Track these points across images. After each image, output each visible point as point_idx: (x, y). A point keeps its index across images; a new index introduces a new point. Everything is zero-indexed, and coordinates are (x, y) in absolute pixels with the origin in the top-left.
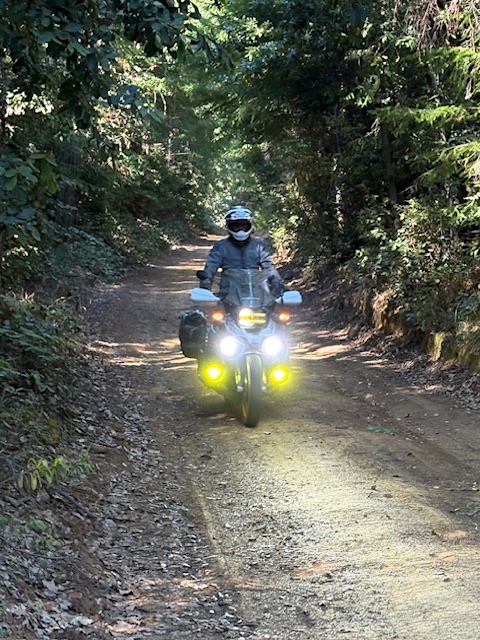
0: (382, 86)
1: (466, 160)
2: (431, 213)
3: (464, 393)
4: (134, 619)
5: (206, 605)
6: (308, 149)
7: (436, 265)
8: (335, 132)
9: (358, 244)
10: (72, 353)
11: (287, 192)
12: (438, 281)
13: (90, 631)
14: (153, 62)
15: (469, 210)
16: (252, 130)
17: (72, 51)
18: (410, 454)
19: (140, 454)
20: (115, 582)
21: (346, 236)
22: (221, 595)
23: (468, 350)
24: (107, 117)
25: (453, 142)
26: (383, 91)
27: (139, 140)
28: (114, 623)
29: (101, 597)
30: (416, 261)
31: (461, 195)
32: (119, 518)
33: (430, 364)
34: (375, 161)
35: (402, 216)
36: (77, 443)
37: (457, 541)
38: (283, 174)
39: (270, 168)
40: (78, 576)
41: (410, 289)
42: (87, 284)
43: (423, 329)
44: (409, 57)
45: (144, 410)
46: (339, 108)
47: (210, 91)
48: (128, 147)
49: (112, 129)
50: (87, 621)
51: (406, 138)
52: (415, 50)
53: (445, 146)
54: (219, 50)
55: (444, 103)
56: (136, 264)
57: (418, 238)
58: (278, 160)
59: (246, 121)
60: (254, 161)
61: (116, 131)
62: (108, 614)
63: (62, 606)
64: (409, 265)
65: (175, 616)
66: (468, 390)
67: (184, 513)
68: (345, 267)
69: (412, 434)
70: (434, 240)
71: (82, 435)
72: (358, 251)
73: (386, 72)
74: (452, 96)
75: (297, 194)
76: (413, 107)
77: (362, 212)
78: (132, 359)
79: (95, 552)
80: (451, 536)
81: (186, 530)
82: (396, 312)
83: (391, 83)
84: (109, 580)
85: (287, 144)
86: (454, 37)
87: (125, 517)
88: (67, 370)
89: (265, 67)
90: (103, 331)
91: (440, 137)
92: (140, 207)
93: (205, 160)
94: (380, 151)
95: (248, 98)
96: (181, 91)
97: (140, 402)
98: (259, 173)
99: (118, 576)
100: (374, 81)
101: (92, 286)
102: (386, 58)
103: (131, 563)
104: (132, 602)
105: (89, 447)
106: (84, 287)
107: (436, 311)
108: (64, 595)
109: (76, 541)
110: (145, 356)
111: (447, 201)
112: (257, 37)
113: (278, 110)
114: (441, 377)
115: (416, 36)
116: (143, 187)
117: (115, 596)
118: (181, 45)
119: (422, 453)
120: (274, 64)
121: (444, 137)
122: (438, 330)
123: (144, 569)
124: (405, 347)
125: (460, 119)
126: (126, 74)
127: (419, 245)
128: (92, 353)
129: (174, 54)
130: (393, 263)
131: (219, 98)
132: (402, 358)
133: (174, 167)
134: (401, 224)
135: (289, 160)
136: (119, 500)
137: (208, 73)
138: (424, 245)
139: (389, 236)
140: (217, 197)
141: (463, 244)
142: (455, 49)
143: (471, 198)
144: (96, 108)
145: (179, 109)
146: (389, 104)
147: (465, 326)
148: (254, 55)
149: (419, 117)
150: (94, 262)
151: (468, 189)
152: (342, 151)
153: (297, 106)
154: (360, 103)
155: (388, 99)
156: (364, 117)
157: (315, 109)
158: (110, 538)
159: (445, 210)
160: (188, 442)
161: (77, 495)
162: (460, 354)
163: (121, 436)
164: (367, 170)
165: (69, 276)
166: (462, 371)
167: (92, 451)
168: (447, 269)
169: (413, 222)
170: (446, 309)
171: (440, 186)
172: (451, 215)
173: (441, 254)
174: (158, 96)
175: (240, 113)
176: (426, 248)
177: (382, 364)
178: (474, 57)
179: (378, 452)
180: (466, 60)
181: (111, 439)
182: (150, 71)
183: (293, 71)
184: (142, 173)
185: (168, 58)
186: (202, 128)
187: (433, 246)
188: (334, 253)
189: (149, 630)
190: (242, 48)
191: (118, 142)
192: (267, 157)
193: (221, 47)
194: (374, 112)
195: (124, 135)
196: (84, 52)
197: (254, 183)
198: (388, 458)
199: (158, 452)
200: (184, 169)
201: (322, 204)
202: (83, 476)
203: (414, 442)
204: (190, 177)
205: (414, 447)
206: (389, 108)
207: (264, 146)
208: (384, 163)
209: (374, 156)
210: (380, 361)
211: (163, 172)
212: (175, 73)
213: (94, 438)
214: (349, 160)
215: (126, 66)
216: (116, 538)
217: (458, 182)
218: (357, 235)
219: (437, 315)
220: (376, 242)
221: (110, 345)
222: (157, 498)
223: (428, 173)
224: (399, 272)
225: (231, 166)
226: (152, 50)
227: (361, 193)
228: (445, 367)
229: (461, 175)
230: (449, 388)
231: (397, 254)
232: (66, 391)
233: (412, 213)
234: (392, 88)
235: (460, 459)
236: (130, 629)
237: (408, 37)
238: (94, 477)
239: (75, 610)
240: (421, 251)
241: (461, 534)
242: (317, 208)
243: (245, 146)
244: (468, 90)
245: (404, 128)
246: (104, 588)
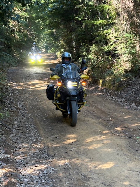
0: (85, 15)
1: (107, 34)
2: (98, 48)
3: (108, 95)
4: (21, 155)
5: (41, 151)
6: (66, 31)
7: (100, 62)
8: (73, 27)
9: (79, 56)
10: (4, 86)
11: (60, 42)
12: (100, 66)
13: (10, 158)
14: (24, 8)
15: (108, 47)
16: (51, 26)
17: (2, 5)
18: (94, 111)
19: (22, 112)
20: (16, 146)
21: (76, 54)
22: (44, 148)
23: (109, 84)
24: (12, 23)
25: (104, 29)
26: (85, 16)
27: (21, 29)
28: (16, 156)
29: (13, 150)
30: (95, 61)
31: (106, 43)
32: (17, 129)
33: (99, 88)
34: (83, 35)
35: (91, 49)
36: (5, 109)
37: (106, 133)
38: (59, 38)
39: (56, 36)
40: (6, 144)
41: (93, 68)
42: (7, 67)
43: (97, 78)
44: (92, 7)
45: (24, 101)
46: (74, 20)
47: (39, 16)
48: (18, 31)
49: (13, 26)
50: (9, 156)
51: (92, 28)
52: (94, 5)
53: (102, 30)
54: (42, 5)
55: (101, 19)
56: (21, 62)
57: (95, 55)
58: (58, 34)
59: (49, 24)
60: (51, 34)
61: (14, 27)
62: (15, 154)
63: (2, 152)
64: (93, 62)
65: (32, 154)
66: (109, 94)
67: (34, 127)
68: (76, 62)
69: (94, 106)
70: (99, 55)
71: (7, 107)
72: (79, 58)
73: (86, 11)
74: (103, 17)
75: (63, 43)
76: (93, 20)
77: (80, 48)
78: (20, 87)
79: (11, 138)
80: (104, 132)
81: (35, 131)
82: (90, 74)
83: (87, 14)
84: (14, 145)
85: (60, 30)
86: (104, 2)
87: (18, 129)
88: (2, 90)
89: (54, 10)
90: (12, 80)
91: (101, 28)
92: (21, 47)
93: (38, 34)
94: (85, 32)
95: (49, 18)
96: (32, 16)
97: (22, 98)
98: (53, 38)
99: (17, 144)
100: (83, 13)
101: (9, 68)
102: (86, 7)
103: (20, 141)
104: (21, 151)
105: (9, 110)
106: (6, 68)
107: (100, 74)
108: (3, 149)
109: (6, 135)
110: (23, 86)
111: (103, 45)
112: (52, 2)
113: (58, 21)
114: (101, 91)
115: (94, 2)
116: (22, 41)
117: (16, 149)
118: (31, 4)
119: (97, 111)
120: (56, 9)
121: (102, 28)
122: (101, 79)
123: (24, 142)
124: (92, 83)
125: (106, 23)
126: (17, 11)
127: (95, 57)
128: (9, 85)
129: (29, 6)
130: (89, 61)
131: (42, 18)
132: (92, 86)
133: (30, 36)
134: (91, 51)
135: (61, 34)
136: (17, 124)
137: (39, 11)
138: (97, 57)
139: (87, 54)
140: (42, 44)
141: (107, 56)
142: (104, 5)
143: (109, 44)
144: (9, 20)
145: (31, 21)
146: (87, 19)
147: (108, 78)
148: (51, 6)
149: (95, 23)
150: (9, 61)
151: (108, 42)
152: (75, 32)
153: (63, 20)
154: (79, 19)
155: (87, 18)
156: (80, 23)
157: (67, 21)
158: (15, 134)
159: (102, 47)
160: (35, 109)
161: (6, 123)
162: (106, 85)
163: (17, 107)
164: (81, 37)
165: (2, 65)
166: (107, 89)
167: (10, 111)
168: (103, 63)
169: (94, 51)
170: (103, 73)
171: (101, 41)
172: (104, 49)
173: (101, 59)
174: (26, 17)
175: (48, 22)
176: (98, 57)
177: (86, 88)
178: (109, 7)
179: (85, 111)
180: (107, 8)
181: (14, 108)
182: (23, 11)
183: (61, 11)
184: (22, 38)
185: (28, 7)
186: (37, 26)
187: (99, 57)
188: (73, 59)
189: (25, 158)
190: (48, 4)
191: (15, 29)
192: (55, 33)
193: (42, 4)
194: (83, 22)
195: (17, 27)
196: (5, 6)
197: (51, 40)
198: (88, 112)
199: (27, 111)
200: (33, 37)
201: (70, 46)
202: (7, 118)
203: (95, 108)
204: (34, 39)
205: (95, 109)
206: (87, 21)
207: (54, 30)
208: (86, 35)
209: (83, 33)
210: (86, 87)
211: (27, 37)
212: (30, 11)
213: (9, 108)
214: (77, 34)
215: (17, 9)
216: (16, 134)
217: (105, 40)
218: (79, 54)
219: (101, 75)
220: (84, 56)
221: (14, 83)
222: (27, 123)
223: (98, 37)
224: (90, 64)
225: (45, 36)
226: (24, 5)
227: (80, 43)
228: (103, 88)
229: (106, 38)
230: (104, 94)
231: (90, 59)
232: (2, 96)
233: (93, 48)
234: (88, 15)
235: (107, 112)
236: (20, 158)
237: (92, 2)
238: (10, 118)
239: (5, 153)
240: (96, 58)
241: (107, 131)
242: (68, 47)
243: (49, 31)
244: (108, 16)
245: (91, 26)
246: (13, 147)
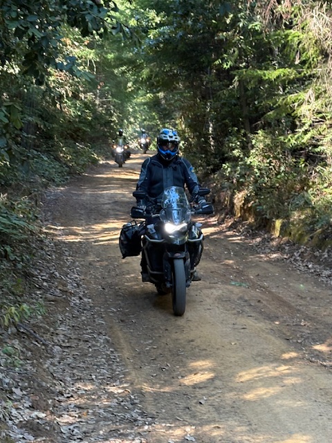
0: (240, 55)
1: (296, 104)
2: (272, 139)
3: (296, 260)
4: (74, 413)
5: (122, 404)
6: (190, 97)
7: (276, 175)
8: (209, 86)
9: (224, 160)
10: (32, 233)
11: (176, 124)
12: (277, 185)
13: (44, 422)
14: (87, 40)
15: (298, 138)
16: (153, 85)
17: (31, 34)
18: (259, 301)
19: (78, 301)
20: (61, 389)
21: (216, 154)
22: (132, 397)
23: (298, 231)
24: (55, 76)
25: (288, 92)
26: (241, 58)
27: (78, 91)
28: (60, 416)
29: (52, 399)
30: (263, 172)
31: (293, 128)
32: (64, 345)
33: (272, 240)
34: (235, 105)
35: (254, 142)
36: (35, 294)
37: (291, 359)
38: (174, 113)
39: (165, 109)
40: (36, 384)
41: (259, 190)
42: (42, 187)
43: (268, 217)
44: (257, 37)
45: (81, 272)
46: (211, 69)
47: (125, 58)
48: (70, 95)
49: (59, 83)
50: (42, 415)
51: (256, 90)
52: (261, 33)
53: (282, 95)
54: (131, 33)
55: (281, 66)
56: (76, 173)
57: (265, 156)
58: (171, 104)
59: (149, 78)
60: (154, 105)
61: (62, 85)
62: (56, 410)
63: (25, 405)
64: (258, 174)
65: (102, 411)
66: (298, 258)
67: (108, 341)
68: (216, 176)
69: (261, 287)
70: (275, 158)
71: (39, 289)
72: (224, 165)
73: (243, 46)
74: (286, 62)
75: (183, 126)
76: (261, 69)
77: (227, 139)
78: (73, 237)
79: (48, 368)
80: (286, 356)
81: (109, 353)
82: (249, 205)
83: (245, 53)
84: (57, 387)
85: (177, 94)
86: (288, 23)
87: (68, 345)
88: (29, 245)
89: (161, 43)
90: (53, 219)
91: (279, 89)
92: (78, 136)
93: (122, 104)
94: (238, 98)
95: (150, 63)
96: (105, 58)
97: (78, 266)
98: (158, 113)
99: (63, 384)
100: (234, 51)
101: (46, 188)
102: (242, 37)
103: (72, 375)
104: (73, 401)
105: (44, 296)
106: (40, 189)
107: (277, 205)
108: (27, 397)
109: (35, 361)
110: (81, 235)
111: (284, 132)
112: (156, 23)
113: (171, 70)
114: (279, 249)
115: (262, 23)
116: (80, 122)
117: (61, 398)
118: (105, 29)
119: (267, 300)
120: (167, 42)
121: (281, 89)
122: (278, 217)
123: (81, 379)
124: (256, 229)
125: (292, 77)
126: (68, 47)
127: (265, 161)
128: (46, 233)
129: (101, 35)
130: (248, 173)
131: (130, 62)
132: (254, 236)
133: (101, 109)
134: (253, 147)
135: (178, 104)
136: (63, 333)
137: (124, 46)
138: (268, 161)
139: (245, 155)
140: (130, 129)
141: (294, 160)
142: (287, 32)
143: (300, 130)
144: (49, 70)
145: (104, 70)
146: (245, 67)
147: (296, 216)
148: (154, 35)
149: (265, 76)
150: (47, 173)
151: (298, 123)
152: (213, 98)
153: (183, 68)
154: (225, 66)
155: (244, 64)
156: (227, 76)
157: (195, 71)
158: (58, 359)
159: (282, 138)
160: (110, 292)
161: (35, 329)
162: (292, 233)
163: (65, 289)
164: (229, 111)
165: (30, 182)
166: (294, 244)
167: (46, 299)
168: (284, 177)
169: (261, 146)
170: (283, 204)
171: (279, 121)
172: (286, 141)
173: (280, 166)
174: (90, 61)
175: (145, 73)
176: (271, 162)
177: (241, 240)
178: (301, 37)
179: (238, 300)
180: (296, 39)
181: (58, 291)
182: (85, 45)
183: (180, 46)
184: (79, 113)
185: (97, 37)
186: (120, 83)
187: (274, 161)
188: (209, 165)
189: (83, 420)
190: (146, 30)
191: (63, 92)
192: (163, 102)
193: (133, 30)
194: (234, 73)
195: (67, 88)
196: (38, 35)
197: (154, 119)
198: (245, 304)
199: (90, 300)
200: (107, 110)
201: (200, 133)
202: (40, 317)
203: (263, 293)
204: (111, 115)
205: (262, 296)
206: (244, 70)
207: (161, 95)
208: (241, 107)
209: (235, 101)
210: (239, 238)
211: (94, 112)
212: (102, 46)
213: (46, 290)
214: (218, 104)
215: (68, 42)
216: (62, 359)
217: (291, 119)
218: (223, 154)
219: (278, 208)
220: (236, 159)
221: (59, 228)
222: (90, 331)
223: (271, 113)
224: (252, 179)
225: (139, 108)
226: (85, 33)
227: (226, 126)
228: (282, 242)
229: (293, 114)
230: (285, 257)
231: (250, 167)
232: (28, 260)
233: (260, 139)
234: (246, 56)
235: (293, 304)
236: (71, 420)
237: (257, 23)
238: (47, 317)
239: (33, 408)
240: (266, 165)
241: (293, 354)
242: (197, 136)
243: (148, 95)
244: (297, 58)
245: (254, 82)
246: (53, 393)
